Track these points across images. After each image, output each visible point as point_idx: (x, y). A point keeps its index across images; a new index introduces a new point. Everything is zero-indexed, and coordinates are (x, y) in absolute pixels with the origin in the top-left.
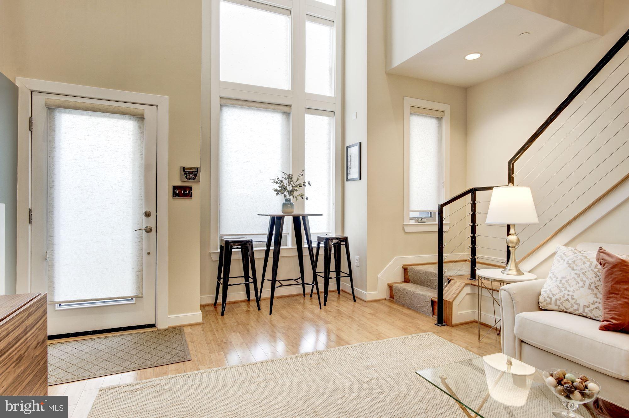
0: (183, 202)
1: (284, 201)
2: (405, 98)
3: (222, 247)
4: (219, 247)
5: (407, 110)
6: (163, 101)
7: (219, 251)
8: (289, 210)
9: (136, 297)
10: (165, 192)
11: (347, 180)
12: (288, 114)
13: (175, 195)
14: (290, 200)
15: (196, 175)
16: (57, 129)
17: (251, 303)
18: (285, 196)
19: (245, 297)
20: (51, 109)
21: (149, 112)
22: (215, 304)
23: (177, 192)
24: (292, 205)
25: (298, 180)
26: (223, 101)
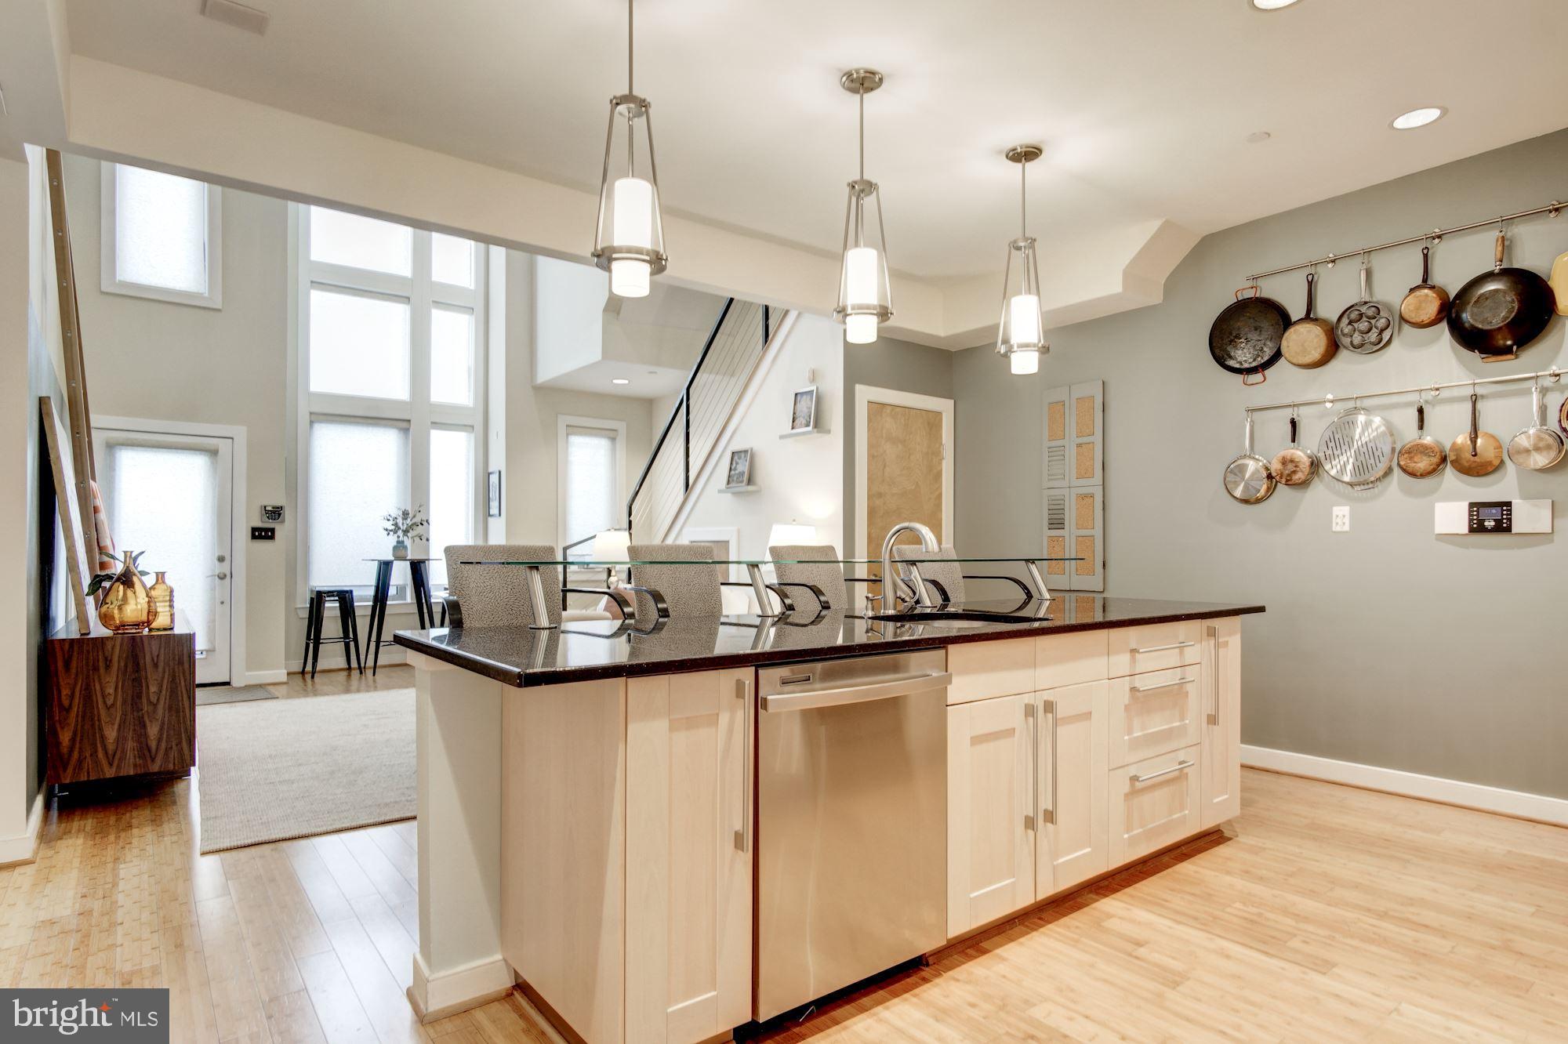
0: (263, 546)
1: (395, 544)
2: (559, 416)
3: (312, 599)
4: (308, 601)
5: (562, 430)
6: (240, 432)
7: (308, 606)
8: (401, 553)
9: (207, 651)
10: (243, 534)
11: (489, 515)
12: (406, 431)
13: (254, 537)
14: (403, 542)
15: (280, 515)
16: (117, 469)
17: (353, 672)
18: (398, 537)
19: (343, 664)
20: (111, 447)
21: (224, 446)
22: (303, 673)
23: (257, 534)
24: (406, 548)
25: (414, 516)
26: (314, 417)
